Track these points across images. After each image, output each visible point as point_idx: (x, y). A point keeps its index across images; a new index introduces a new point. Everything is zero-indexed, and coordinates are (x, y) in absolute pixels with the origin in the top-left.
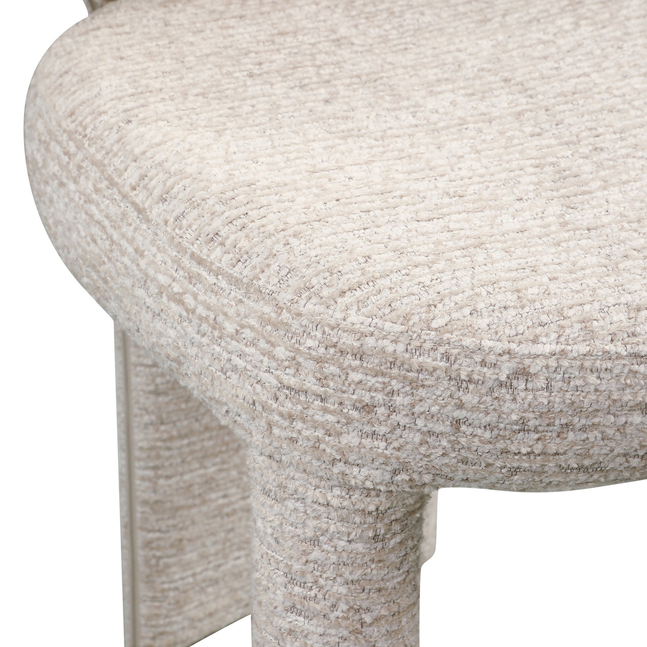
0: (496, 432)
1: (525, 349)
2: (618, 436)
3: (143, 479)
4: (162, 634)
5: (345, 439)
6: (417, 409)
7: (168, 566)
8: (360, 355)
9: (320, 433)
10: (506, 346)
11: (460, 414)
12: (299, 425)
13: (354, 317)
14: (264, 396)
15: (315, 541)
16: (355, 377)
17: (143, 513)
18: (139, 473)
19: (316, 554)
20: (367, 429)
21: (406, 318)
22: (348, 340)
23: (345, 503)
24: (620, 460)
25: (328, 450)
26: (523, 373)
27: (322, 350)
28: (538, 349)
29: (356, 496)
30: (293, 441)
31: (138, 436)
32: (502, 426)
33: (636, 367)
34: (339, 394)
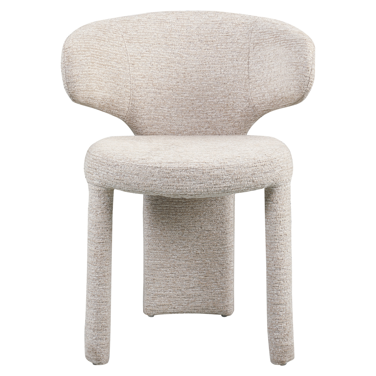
5: (93, 175)
12: (89, 174)
18: (145, 258)
20: (96, 173)
22: (95, 158)
24: (134, 184)
25: (92, 178)
30: (89, 177)
33: (136, 167)
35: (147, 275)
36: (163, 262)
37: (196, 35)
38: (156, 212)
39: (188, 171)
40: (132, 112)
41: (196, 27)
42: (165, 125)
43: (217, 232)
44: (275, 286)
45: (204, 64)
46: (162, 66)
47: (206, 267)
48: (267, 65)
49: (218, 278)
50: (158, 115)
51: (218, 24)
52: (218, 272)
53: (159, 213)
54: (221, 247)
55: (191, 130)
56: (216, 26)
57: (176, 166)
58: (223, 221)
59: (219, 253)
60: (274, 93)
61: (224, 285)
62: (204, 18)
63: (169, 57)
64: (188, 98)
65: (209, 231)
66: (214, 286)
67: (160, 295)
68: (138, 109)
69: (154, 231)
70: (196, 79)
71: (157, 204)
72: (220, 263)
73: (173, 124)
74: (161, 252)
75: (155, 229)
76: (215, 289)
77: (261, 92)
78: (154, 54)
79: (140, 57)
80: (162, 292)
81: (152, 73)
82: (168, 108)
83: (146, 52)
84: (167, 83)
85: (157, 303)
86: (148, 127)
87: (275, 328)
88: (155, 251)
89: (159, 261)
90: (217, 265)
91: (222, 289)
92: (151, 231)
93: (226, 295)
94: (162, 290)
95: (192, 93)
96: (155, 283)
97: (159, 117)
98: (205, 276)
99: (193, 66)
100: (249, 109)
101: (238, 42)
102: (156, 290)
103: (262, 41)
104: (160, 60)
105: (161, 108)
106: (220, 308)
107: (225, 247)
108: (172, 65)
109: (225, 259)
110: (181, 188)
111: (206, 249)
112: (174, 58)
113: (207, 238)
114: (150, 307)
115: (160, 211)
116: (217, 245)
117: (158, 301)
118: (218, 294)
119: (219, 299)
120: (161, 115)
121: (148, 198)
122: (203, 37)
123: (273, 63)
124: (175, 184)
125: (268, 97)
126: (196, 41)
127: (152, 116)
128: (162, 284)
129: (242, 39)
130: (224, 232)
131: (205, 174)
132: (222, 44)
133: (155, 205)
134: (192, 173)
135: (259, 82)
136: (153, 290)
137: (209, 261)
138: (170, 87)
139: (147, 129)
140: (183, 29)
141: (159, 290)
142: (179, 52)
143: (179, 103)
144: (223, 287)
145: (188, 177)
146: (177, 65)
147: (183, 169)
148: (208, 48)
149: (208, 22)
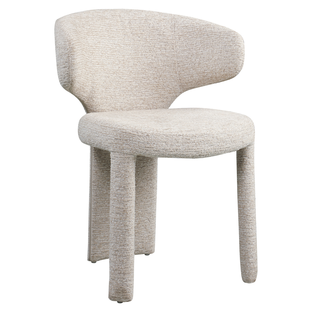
0: (144, 144)
1: (148, 132)
2: (161, 146)
3: (93, 216)
4: (96, 254)
5: (123, 145)
6: (133, 140)
7: (97, 237)
8: (126, 133)
9: (120, 145)
10: (145, 132)
11: (139, 141)
12: (117, 144)
13: (125, 128)
14: (113, 141)
15: (119, 165)
16: (125, 136)
17: (93, 224)
18: (92, 214)
19: (120, 166)
20: (127, 143)
21: (132, 128)
22: (124, 131)
23: (124, 157)
24: (162, 150)
25: (121, 148)
26: (148, 135)
27: (120, 132)
28: (150, 132)
29: (125, 155)
30: (116, 147)
31: (93, 206)
32: (145, 143)
33: (163, 136)
34: (123, 138)
35: (94, 228)
36: (107, 216)
37: (128, 29)
38: (103, 175)
39: (203, 136)
40: (91, 93)
41: (128, 22)
42: (112, 103)
43: (147, 188)
44: (250, 222)
45: (138, 52)
46: (108, 54)
47: (139, 217)
48: (195, 52)
49: (146, 225)
50: (107, 95)
51: (144, 20)
52: (147, 220)
53: (106, 176)
54: (149, 200)
55: (130, 106)
56: (143, 22)
57: (194, 133)
58: (151, 178)
59: (148, 204)
60: (203, 74)
61: (151, 230)
62: (131, 15)
63: (112, 47)
64: (128, 80)
65: (142, 187)
66: (143, 231)
67: (104, 244)
68: (96, 90)
69: (101, 191)
70: (132, 65)
71: (105, 169)
72: (148, 212)
73: (117, 102)
74: (106, 208)
75: (102, 189)
76: (144, 233)
77: (189, 73)
78: (102, 45)
79: (95, 47)
80: (106, 241)
81: (103, 60)
82: (114, 89)
83: (98, 43)
84: (112, 68)
85: (102, 250)
86: (100, 105)
87: (250, 254)
88: (102, 208)
89: (104, 216)
90: (146, 214)
91: (150, 233)
92: (99, 191)
93: (152, 238)
94: (106, 239)
95: (130, 76)
96: (101, 234)
97: (108, 96)
98: (137, 224)
99: (129, 54)
100: (177, 87)
101: (164, 35)
102: (102, 240)
103: (186, 33)
104: (106, 49)
105: (109, 89)
106: (147, 248)
107: (152, 199)
108: (114, 53)
109: (152, 209)
110: (198, 150)
111: (139, 202)
112: (115, 47)
113: (140, 193)
114: (96, 255)
115: (106, 174)
116: (147, 198)
117: (103, 249)
118: (146, 237)
119: (147, 241)
120: (109, 95)
121: (97, 164)
122: (134, 31)
123: (201, 50)
124: (194, 148)
125: (197, 77)
126: (129, 33)
127: (103, 96)
128: (106, 234)
129: (167, 32)
130: (152, 187)
131: (215, 138)
132: (150, 36)
133: (103, 169)
134: (206, 138)
135: (188, 65)
136: (99, 240)
137: (141, 211)
138: (115, 71)
139: (100, 107)
140: (118, 24)
141: (104, 240)
142: (118, 43)
143: (121, 84)
144: (150, 231)
145: (203, 141)
146: (118, 53)
147: (199, 135)
148: (139, 39)
149: (135, 18)
